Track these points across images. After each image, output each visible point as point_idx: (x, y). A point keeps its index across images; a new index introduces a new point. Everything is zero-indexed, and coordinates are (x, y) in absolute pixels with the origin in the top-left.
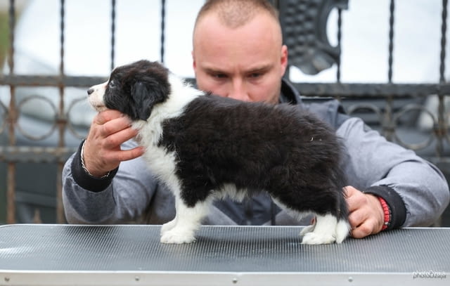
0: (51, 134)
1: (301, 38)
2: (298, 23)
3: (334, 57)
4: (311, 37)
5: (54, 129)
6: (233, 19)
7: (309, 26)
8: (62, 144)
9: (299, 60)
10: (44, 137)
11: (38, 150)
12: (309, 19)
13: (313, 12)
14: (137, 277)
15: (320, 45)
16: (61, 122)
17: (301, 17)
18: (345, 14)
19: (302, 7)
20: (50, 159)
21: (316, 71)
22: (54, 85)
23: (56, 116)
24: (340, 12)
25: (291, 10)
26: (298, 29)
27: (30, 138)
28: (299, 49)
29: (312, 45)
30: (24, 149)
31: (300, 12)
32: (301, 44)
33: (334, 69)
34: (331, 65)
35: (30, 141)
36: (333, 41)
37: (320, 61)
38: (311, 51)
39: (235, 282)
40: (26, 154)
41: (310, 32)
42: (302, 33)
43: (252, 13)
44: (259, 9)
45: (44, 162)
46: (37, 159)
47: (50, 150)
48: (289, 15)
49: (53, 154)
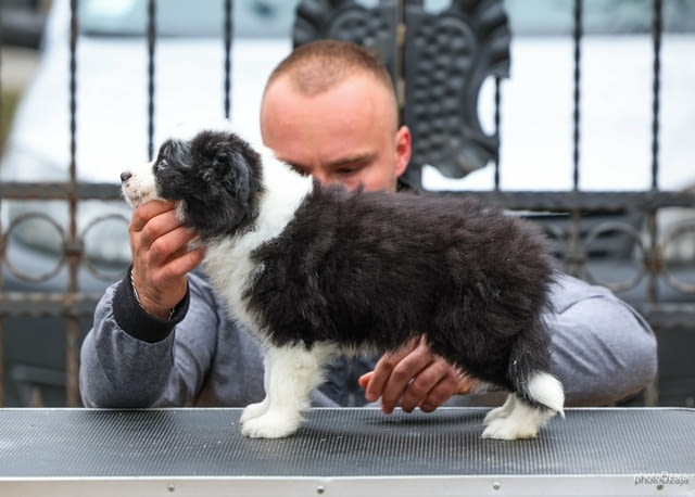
0: (56, 273)
1: (439, 123)
2: (434, 99)
3: (489, 150)
4: (454, 121)
5: (61, 264)
6: (311, 82)
7: (451, 103)
8: (74, 287)
9: (436, 155)
10: (46, 277)
11: (36, 297)
12: (450, 93)
13: (456, 83)
14: (171, 486)
15: (467, 132)
16: (72, 253)
17: (438, 91)
18: (506, 85)
19: (440, 75)
20: (56, 311)
21: (461, 172)
22: (60, 198)
23: (65, 244)
24: (498, 82)
25: (423, 80)
26: (435, 108)
27: (25, 279)
28: (437, 139)
29: (456, 132)
30: (16, 296)
31: (436, 83)
32: (438, 131)
33: (490, 169)
34: (484, 164)
35: (23, 284)
36: (488, 126)
37: (468, 157)
38: (455, 142)
39: (321, 491)
40: (17, 304)
41: (453, 113)
42: (440, 115)
43: (341, 73)
44: (354, 68)
45: (46, 316)
46: (36, 312)
47: (56, 297)
48: (420, 87)
49: (61, 302)
